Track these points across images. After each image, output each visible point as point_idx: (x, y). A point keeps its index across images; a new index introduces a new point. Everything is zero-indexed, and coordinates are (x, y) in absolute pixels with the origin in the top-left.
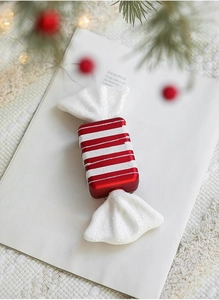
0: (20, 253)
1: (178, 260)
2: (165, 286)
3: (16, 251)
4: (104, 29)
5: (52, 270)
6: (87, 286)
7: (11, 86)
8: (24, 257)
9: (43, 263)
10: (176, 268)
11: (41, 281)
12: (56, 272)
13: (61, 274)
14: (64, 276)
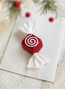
0: (12, 73)
1: (58, 69)
2: (55, 76)
3: (11, 72)
4: (28, 7)
5: (22, 76)
6: (33, 79)
7: (4, 26)
8: (14, 74)
9: (19, 74)
10: (58, 71)
11: (19, 79)
12: (23, 77)
13: (25, 77)
14: (26, 77)
